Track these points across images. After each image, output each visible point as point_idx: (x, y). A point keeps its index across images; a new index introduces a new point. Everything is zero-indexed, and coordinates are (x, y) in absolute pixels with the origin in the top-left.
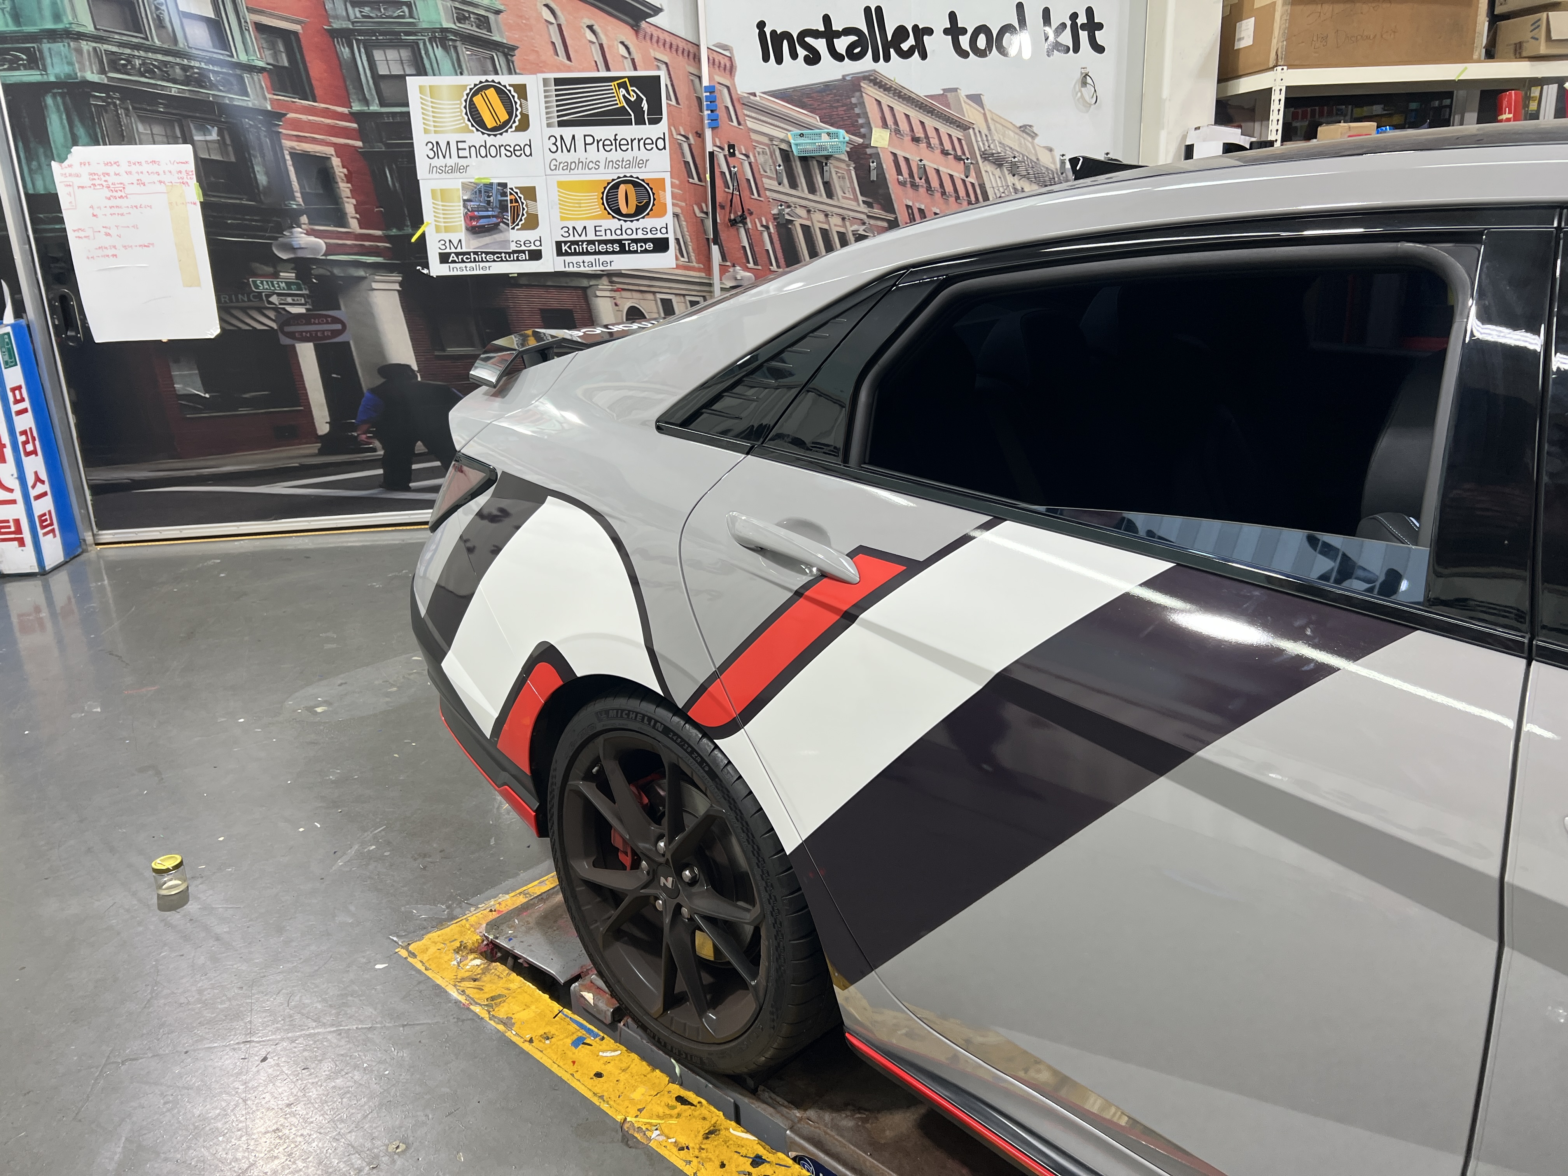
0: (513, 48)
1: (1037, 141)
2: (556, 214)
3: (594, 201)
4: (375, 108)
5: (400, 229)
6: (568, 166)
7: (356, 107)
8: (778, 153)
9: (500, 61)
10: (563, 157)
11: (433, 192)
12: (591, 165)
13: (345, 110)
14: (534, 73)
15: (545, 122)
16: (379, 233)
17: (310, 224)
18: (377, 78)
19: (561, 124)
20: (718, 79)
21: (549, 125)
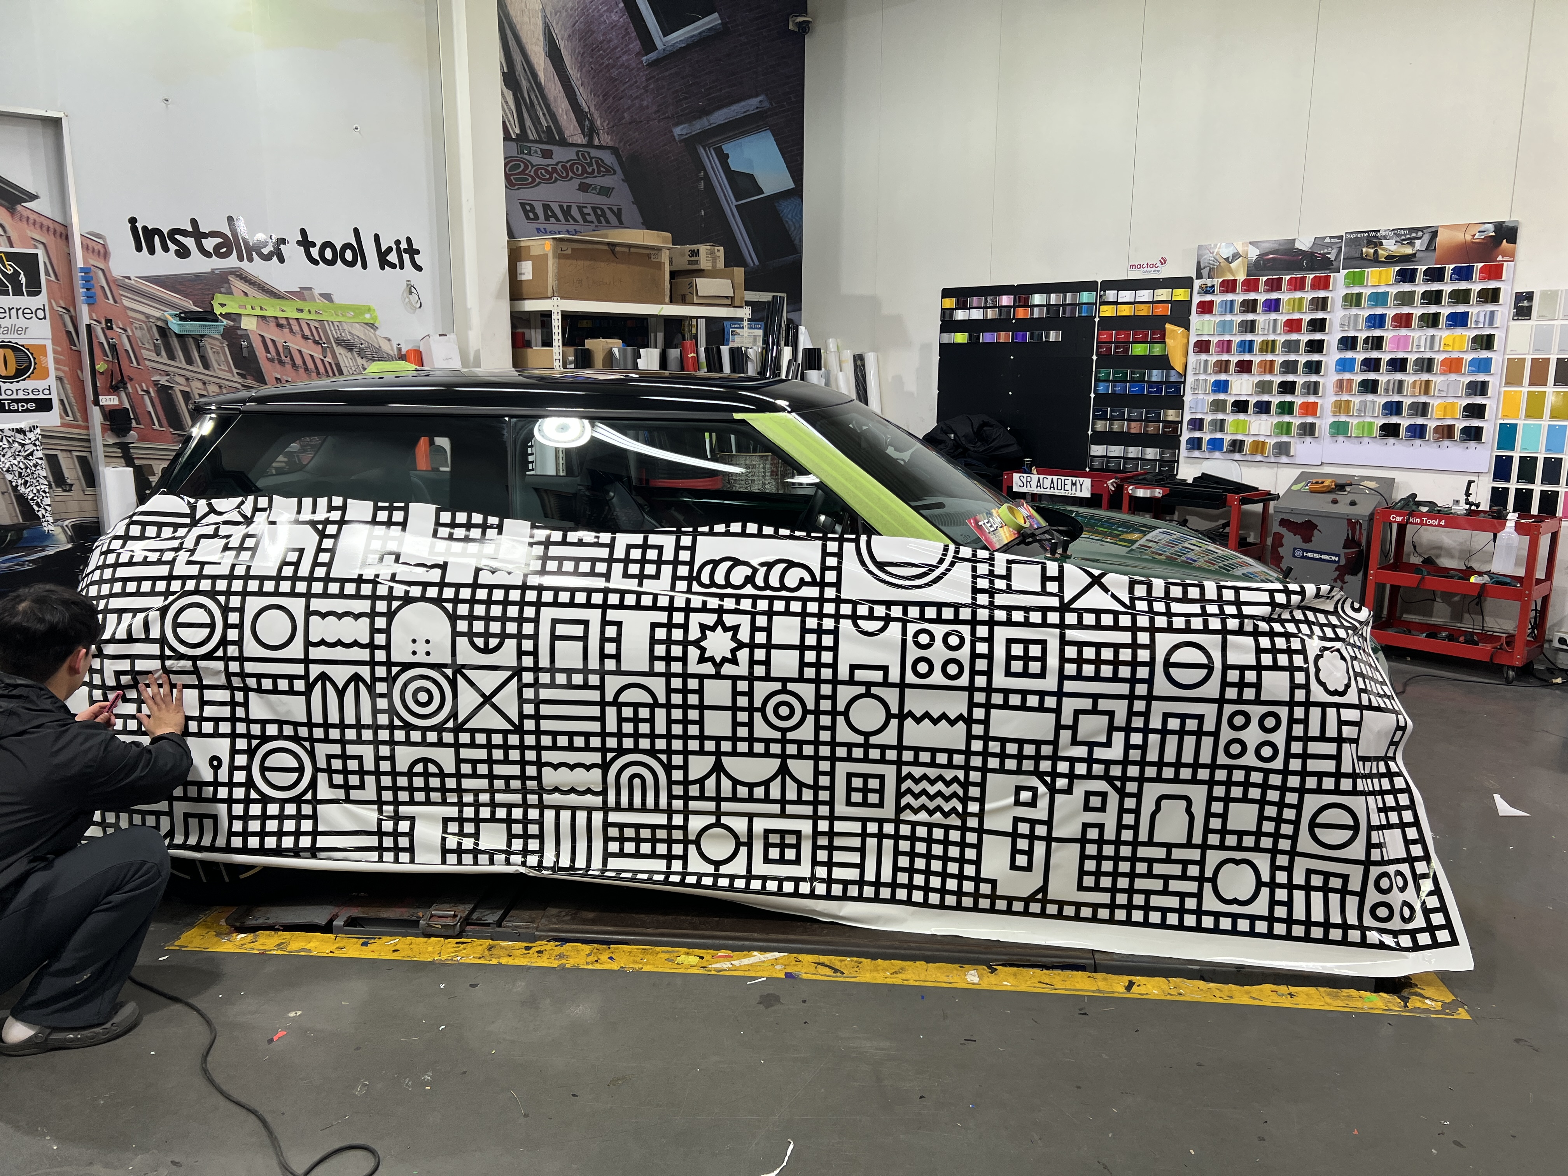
1: (378, 332)
8: (154, 329)
20: (92, 262)
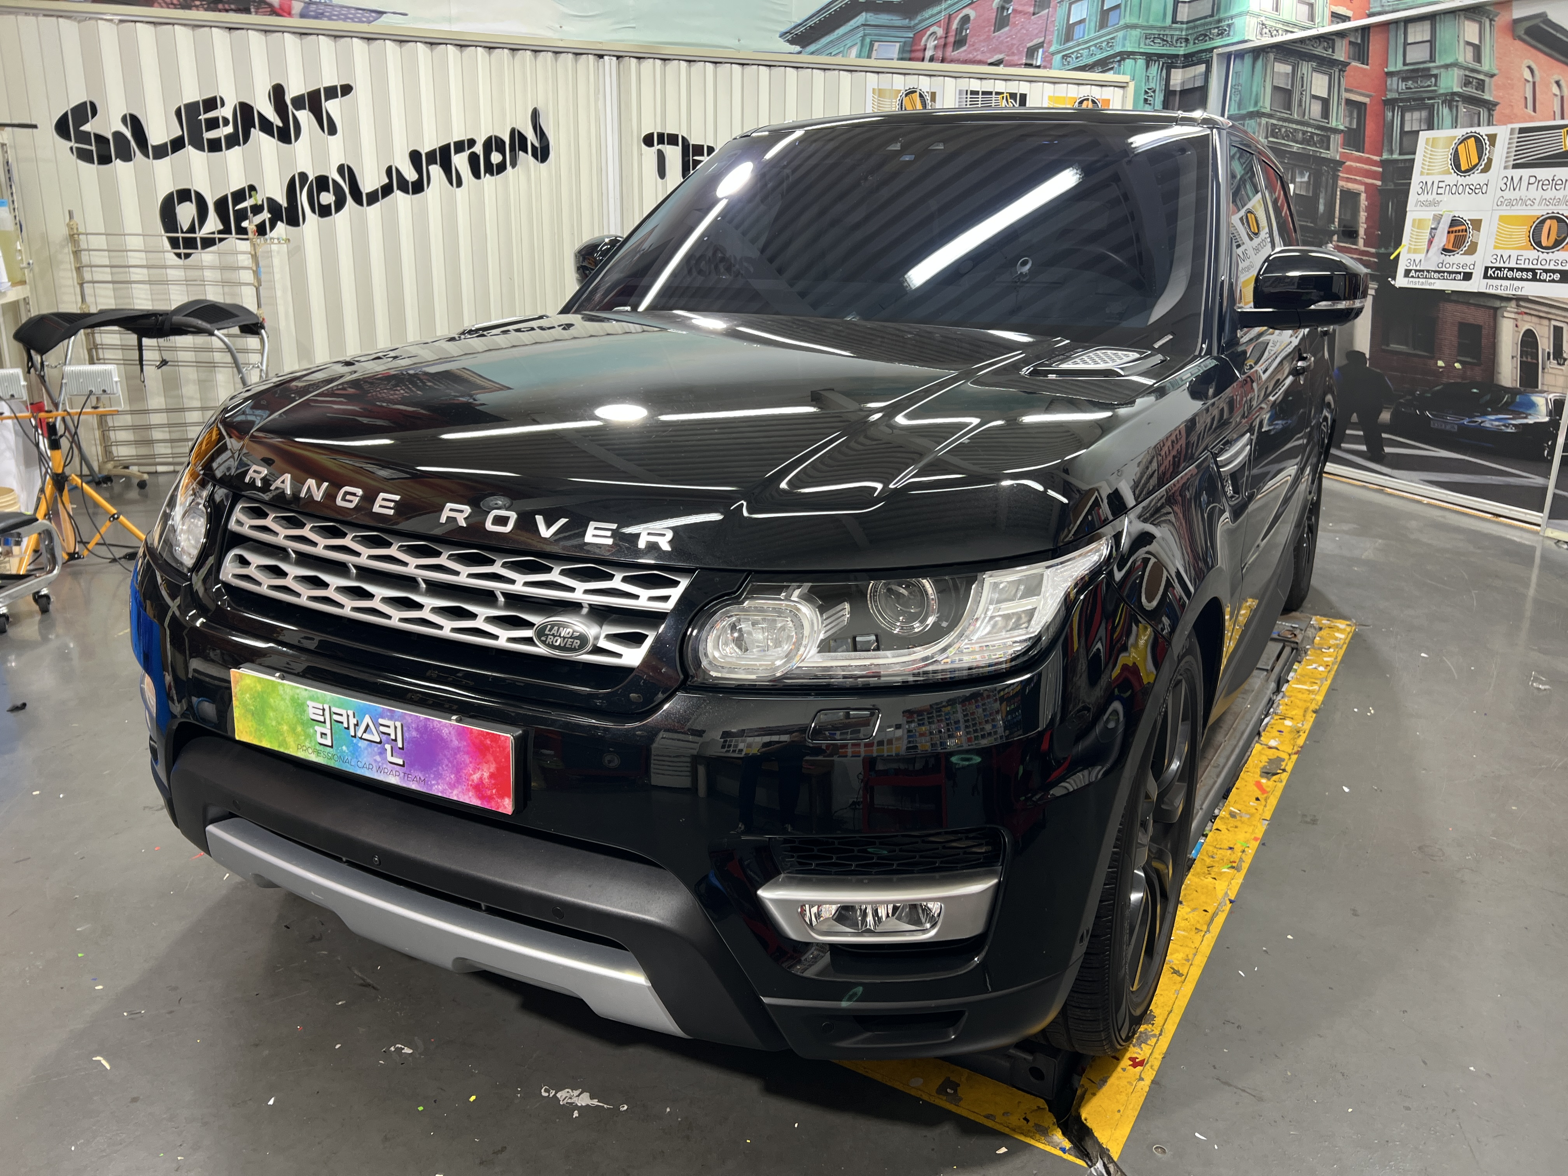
0: (1495, 104)
2: (1492, 243)
3: (1522, 233)
4: (1396, 156)
5: (1386, 248)
6: (1510, 203)
7: (1385, 156)
9: (1484, 114)
10: (1509, 194)
11: (1414, 220)
12: (1529, 202)
13: (1377, 158)
14: (1505, 124)
15: (1503, 165)
16: (1373, 250)
17: (1338, 241)
18: (1403, 133)
19: (1515, 166)
21: (1506, 168)
